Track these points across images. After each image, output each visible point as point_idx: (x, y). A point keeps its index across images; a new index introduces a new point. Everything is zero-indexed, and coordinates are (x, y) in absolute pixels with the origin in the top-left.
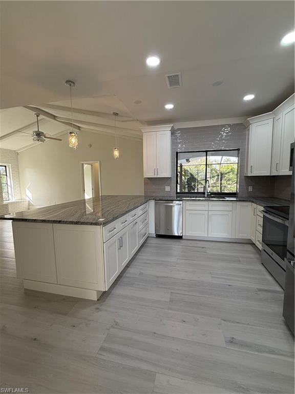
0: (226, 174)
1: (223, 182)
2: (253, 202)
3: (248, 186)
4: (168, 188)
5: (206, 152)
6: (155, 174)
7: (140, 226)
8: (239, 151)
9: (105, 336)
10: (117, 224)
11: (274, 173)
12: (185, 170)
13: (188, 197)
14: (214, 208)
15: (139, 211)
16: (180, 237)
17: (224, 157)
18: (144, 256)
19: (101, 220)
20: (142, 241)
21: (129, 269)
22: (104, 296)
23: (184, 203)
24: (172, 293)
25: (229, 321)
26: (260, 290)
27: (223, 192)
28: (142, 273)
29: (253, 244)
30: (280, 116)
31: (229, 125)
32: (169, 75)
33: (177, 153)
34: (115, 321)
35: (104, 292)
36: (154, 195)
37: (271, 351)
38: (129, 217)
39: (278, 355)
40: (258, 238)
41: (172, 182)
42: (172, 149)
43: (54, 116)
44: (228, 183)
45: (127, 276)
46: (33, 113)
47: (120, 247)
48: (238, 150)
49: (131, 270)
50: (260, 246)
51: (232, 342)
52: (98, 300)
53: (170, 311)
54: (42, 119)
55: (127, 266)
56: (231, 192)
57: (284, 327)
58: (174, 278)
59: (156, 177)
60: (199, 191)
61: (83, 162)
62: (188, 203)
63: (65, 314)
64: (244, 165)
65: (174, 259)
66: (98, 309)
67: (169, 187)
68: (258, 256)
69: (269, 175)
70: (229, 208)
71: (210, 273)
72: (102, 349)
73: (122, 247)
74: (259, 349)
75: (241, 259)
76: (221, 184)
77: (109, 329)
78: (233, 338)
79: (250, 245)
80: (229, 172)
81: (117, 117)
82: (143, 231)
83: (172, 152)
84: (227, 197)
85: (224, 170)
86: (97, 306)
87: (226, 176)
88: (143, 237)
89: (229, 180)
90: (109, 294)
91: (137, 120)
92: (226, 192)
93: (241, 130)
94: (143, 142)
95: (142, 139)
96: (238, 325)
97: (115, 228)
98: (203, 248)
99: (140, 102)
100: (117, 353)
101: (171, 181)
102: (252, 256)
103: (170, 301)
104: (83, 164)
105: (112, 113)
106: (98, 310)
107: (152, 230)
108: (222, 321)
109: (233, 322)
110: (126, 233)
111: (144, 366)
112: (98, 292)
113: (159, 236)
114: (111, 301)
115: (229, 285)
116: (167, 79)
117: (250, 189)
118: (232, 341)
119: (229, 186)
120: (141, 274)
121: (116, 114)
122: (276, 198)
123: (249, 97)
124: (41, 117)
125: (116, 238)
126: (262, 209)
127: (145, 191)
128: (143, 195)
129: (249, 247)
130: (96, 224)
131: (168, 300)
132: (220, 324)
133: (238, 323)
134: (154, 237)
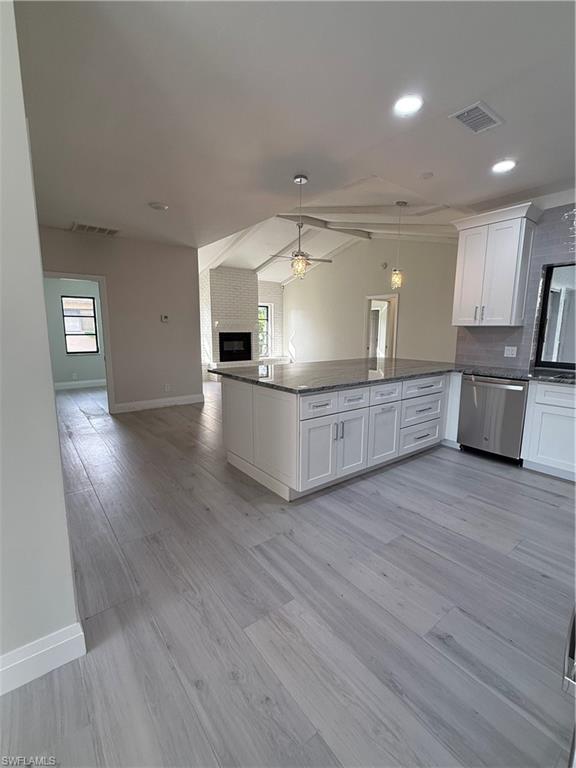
6: (475, 318)
9: (268, 538)
16: (515, 463)
19: (302, 386)
20: (411, 446)
23: (533, 387)
24: (402, 536)
25: (469, 615)
32: (458, 113)
34: (291, 531)
36: (476, 363)
38: (369, 394)
43: (326, 223)
46: (294, 224)
49: (365, 485)
51: (441, 639)
52: (289, 502)
53: (375, 554)
54: (307, 233)
59: (477, 324)
61: (369, 298)
62: (543, 387)
63: (247, 501)
67: (515, 348)
71: (521, 541)
77: (278, 534)
81: (403, 209)
82: (417, 429)
86: (285, 507)
88: (416, 440)
99: (432, 174)
100: (269, 559)
103: (388, 544)
104: (370, 300)
105: (395, 202)
106: (283, 512)
107: (451, 435)
109: (480, 623)
110: (359, 419)
111: (287, 586)
112: (290, 489)
113: (465, 449)
115: (544, 576)
118: (444, 639)
121: (402, 204)
124: (306, 227)
125: (329, 421)
127: (457, 355)
132: (448, 611)
133: (489, 628)
134: (456, 450)
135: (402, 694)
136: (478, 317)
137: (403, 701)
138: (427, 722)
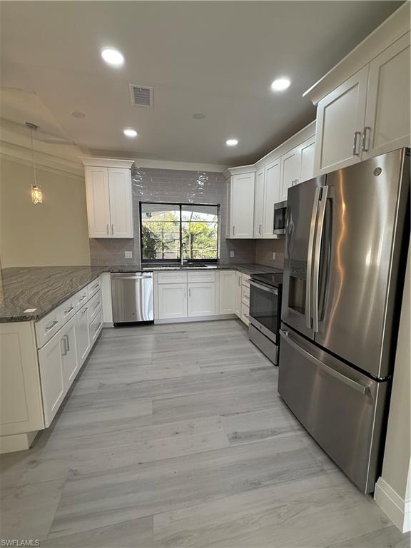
0: (197, 235)
1: (194, 245)
2: (237, 270)
3: (229, 251)
4: (128, 255)
5: (180, 205)
6: (108, 233)
7: (92, 314)
8: (219, 208)
9: (57, 501)
10: (59, 314)
11: (258, 236)
12: (145, 228)
13: (159, 266)
14: (194, 280)
15: (88, 291)
16: (151, 323)
17: (194, 213)
18: (101, 358)
19: (28, 311)
20: (95, 337)
21: (78, 383)
22: (40, 438)
23: (156, 275)
24: (153, 401)
25: (227, 415)
26: (253, 370)
27: (194, 258)
28: (104, 385)
29: (238, 319)
30: (262, 171)
31: (208, 174)
32: (136, 86)
33: (140, 203)
34: (71, 470)
35: (41, 432)
36: (107, 264)
37: (274, 433)
38: (75, 302)
39: (281, 433)
40: (244, 313)
41: (135, 245)
42: (134, 197)
44: (200, 246)
45: (79, 393)
47: (66, 351)
48: (218, 206)
49: (84, 384)
50: (247, 322)
51: (236, 437)
52: (31, 448)
53: (155, 426)
55: (76, 380)
56: (204, 258)
57: (280, 403)
58: (153, 380)
59: (110, 237)
60: (165, 258)
62: (161, 274)
64: (225, 226)
65: (148, 355)
66: (33, 462)
67: (131, 252)
68: (244, 332)
69: (252, 238)
70: (212, 279)
71: (197, 363)
72: (57, 522)
73: (69, 350)
74: (262, 435)
75: (229, 339)
76: (192, 248)
77: (63, 487)
78: (236, 433)
79: (234, 321)
80: (201, 233)
81: (33, 132)
82: (96, 322)
83: (134, 202)
84: (209, 264)
85: (194, 230)
86: (30, 458)
87: (197, 237)
88: (96, 330)
89: (201, 243)
90: (52, 432)
91: (75, 144)
92: (197, 258)
93: (220, 181)
94: (84, 182)
95: (84, 178)
96: (237, 416)
97: (56, 322)
98: (183, 332)
99: (83, 115)
101: (133, 243)
102: (238, 333)
103: (153, 413)
105: (24, 122)
106: (34, 465)
107: (108, 318)
108: (222, 417)
109: (233, 414)
110: (71, 328)
112: (29, 434)
113: (118, 325)
114: (56, 442)
115: (222, 373)
116: (132, 91)
117: (232, 254)
119: (201, 251)
120: (101, 386)
121: (32, 127)
122: (258, 264)
123: (232, 143)
125: (58, 338)
126: (250, 277)
127: (91, 260)
128: (90, 265)
129: (234, 324)
130: (23, 318)
131: (151, 412)
132: (220, 422)
133: (238, 413)
134: (111, 328)
135: (260, 484)
136: (110, 232)
137: (265, 486)
138: (277, 482)
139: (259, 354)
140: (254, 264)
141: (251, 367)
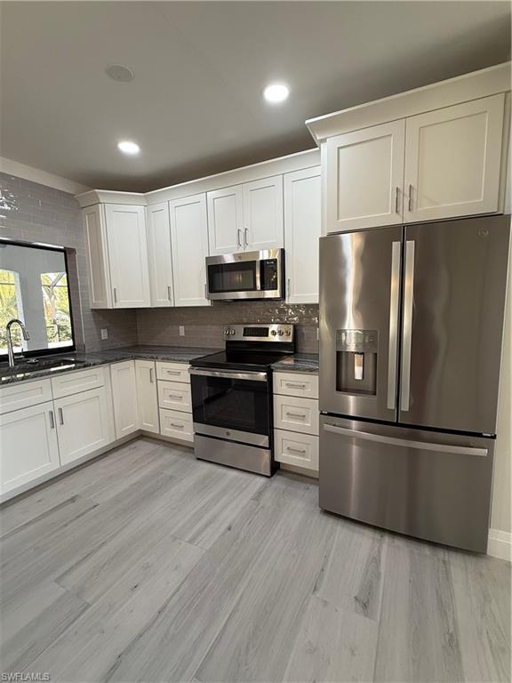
3: (99, 329)
25: (320, 577)
26: (256, 499)
30: (161, 206)
70: (98, 381)
75: (169, 472)
78: (356, 598)
108: (318, 594)
115: (229, 529)
117: (104, 334)
133: (323, 570)
139: (234, 473)
140: (137, 346)
141: (251, 496)
